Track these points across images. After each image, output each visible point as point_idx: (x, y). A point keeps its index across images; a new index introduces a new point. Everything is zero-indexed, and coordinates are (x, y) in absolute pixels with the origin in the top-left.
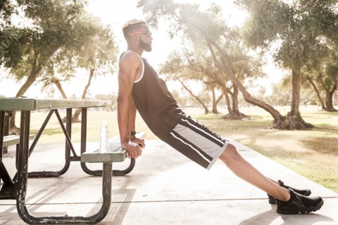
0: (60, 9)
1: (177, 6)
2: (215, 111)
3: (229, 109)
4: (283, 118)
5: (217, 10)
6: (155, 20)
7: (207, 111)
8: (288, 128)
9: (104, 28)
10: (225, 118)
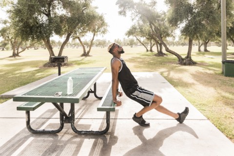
0: (78, 6)
1: (135, 4)
2: (151, 51)
3: (158, 51)
4: (183, 59)
5: (155, 3)
6: (125, 12)
7: (147, 51)
8: (185, 64)
9: (100, 15)
10: (156, 55)
